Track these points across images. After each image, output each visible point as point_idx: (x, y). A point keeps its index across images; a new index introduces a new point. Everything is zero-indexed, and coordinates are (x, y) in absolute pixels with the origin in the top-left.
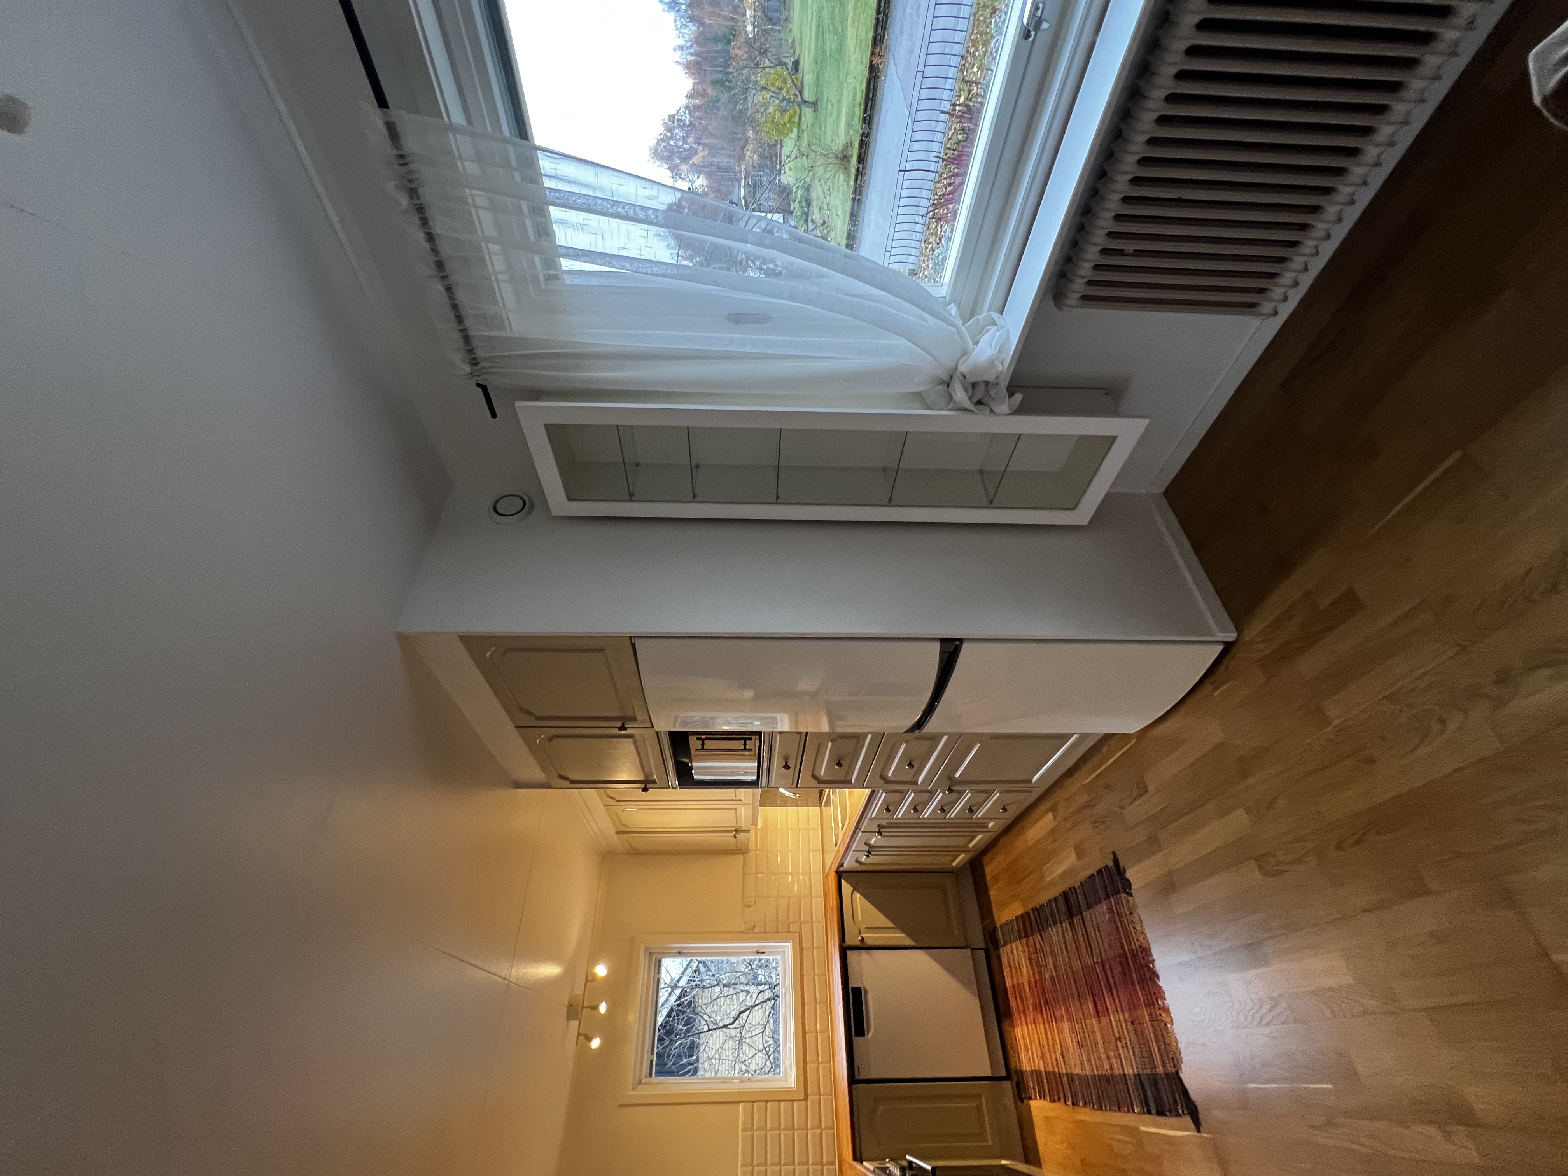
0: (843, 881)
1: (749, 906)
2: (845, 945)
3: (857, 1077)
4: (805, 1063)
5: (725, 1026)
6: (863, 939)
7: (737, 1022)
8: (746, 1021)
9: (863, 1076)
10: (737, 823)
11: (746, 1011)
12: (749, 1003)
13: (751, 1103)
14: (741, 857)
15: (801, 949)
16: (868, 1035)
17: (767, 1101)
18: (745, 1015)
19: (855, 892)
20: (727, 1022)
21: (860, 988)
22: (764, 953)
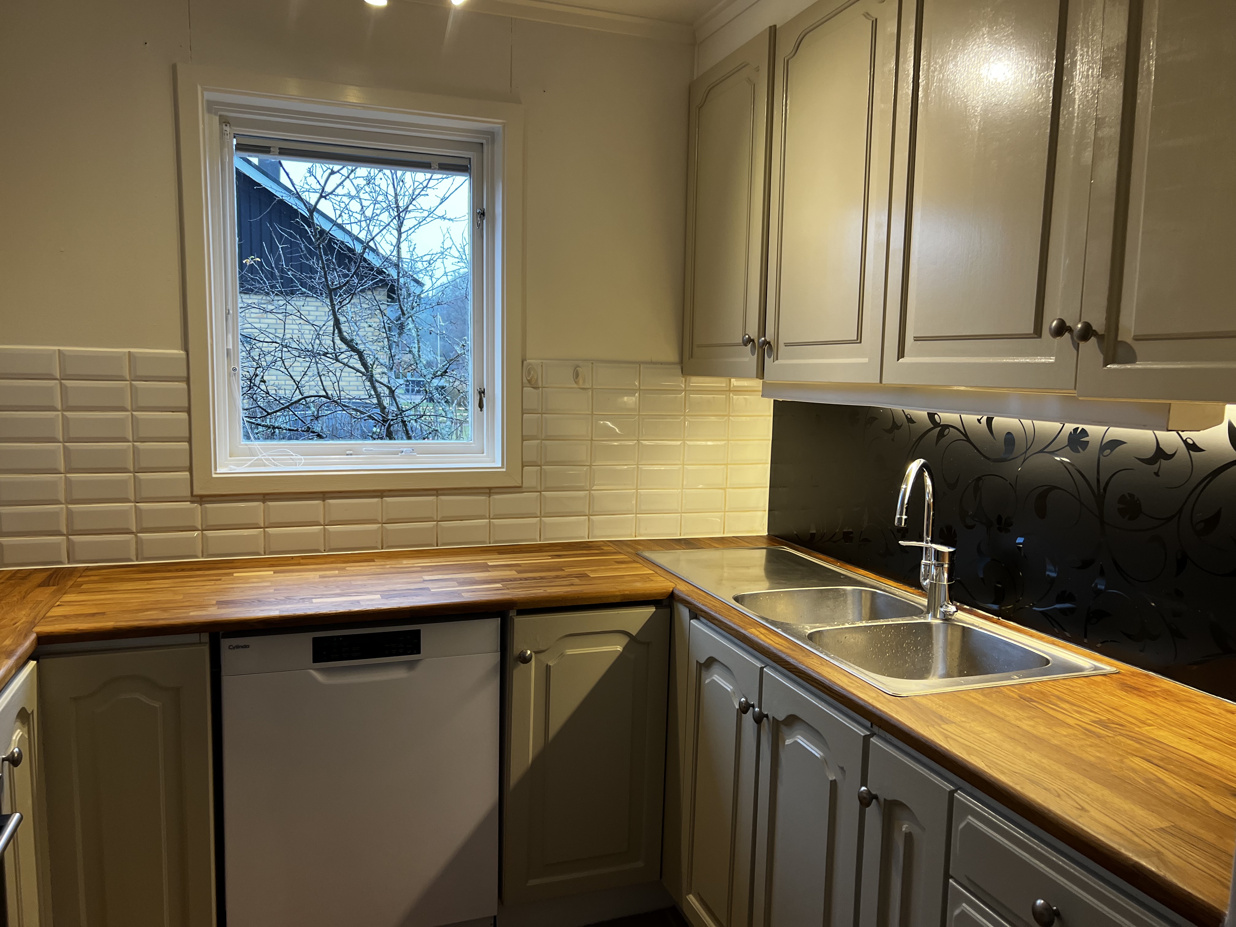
0: (652, 610)
1: (577, 375)
2: (512, 613)
3: (225, 643)
4: (265, 497)
5: (337, 323)
6: (526, 660)
7: (344, 347)
8: (346, 365)
9: (228, 657)
10: (787, 345)
11: (364, 364)
12: (377, 371)
13: (185, 374)
14: (670, 354)
15: (490, 491)
16: (317, 670)
17: (189, 411)
18: (355, 362)
19: (625, 640)
20: (344, 327)
21: (419, 652)
22: (481, 406)
